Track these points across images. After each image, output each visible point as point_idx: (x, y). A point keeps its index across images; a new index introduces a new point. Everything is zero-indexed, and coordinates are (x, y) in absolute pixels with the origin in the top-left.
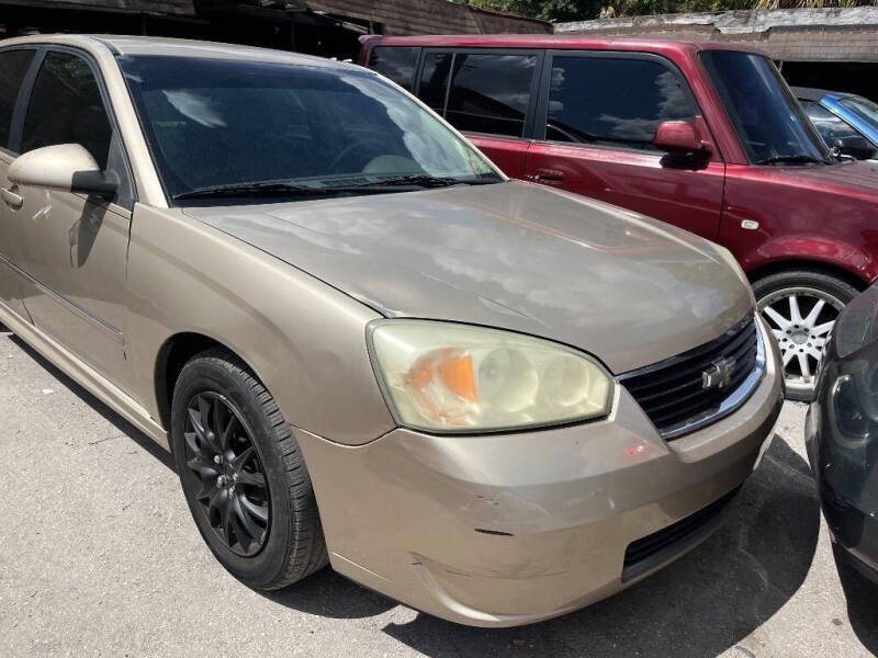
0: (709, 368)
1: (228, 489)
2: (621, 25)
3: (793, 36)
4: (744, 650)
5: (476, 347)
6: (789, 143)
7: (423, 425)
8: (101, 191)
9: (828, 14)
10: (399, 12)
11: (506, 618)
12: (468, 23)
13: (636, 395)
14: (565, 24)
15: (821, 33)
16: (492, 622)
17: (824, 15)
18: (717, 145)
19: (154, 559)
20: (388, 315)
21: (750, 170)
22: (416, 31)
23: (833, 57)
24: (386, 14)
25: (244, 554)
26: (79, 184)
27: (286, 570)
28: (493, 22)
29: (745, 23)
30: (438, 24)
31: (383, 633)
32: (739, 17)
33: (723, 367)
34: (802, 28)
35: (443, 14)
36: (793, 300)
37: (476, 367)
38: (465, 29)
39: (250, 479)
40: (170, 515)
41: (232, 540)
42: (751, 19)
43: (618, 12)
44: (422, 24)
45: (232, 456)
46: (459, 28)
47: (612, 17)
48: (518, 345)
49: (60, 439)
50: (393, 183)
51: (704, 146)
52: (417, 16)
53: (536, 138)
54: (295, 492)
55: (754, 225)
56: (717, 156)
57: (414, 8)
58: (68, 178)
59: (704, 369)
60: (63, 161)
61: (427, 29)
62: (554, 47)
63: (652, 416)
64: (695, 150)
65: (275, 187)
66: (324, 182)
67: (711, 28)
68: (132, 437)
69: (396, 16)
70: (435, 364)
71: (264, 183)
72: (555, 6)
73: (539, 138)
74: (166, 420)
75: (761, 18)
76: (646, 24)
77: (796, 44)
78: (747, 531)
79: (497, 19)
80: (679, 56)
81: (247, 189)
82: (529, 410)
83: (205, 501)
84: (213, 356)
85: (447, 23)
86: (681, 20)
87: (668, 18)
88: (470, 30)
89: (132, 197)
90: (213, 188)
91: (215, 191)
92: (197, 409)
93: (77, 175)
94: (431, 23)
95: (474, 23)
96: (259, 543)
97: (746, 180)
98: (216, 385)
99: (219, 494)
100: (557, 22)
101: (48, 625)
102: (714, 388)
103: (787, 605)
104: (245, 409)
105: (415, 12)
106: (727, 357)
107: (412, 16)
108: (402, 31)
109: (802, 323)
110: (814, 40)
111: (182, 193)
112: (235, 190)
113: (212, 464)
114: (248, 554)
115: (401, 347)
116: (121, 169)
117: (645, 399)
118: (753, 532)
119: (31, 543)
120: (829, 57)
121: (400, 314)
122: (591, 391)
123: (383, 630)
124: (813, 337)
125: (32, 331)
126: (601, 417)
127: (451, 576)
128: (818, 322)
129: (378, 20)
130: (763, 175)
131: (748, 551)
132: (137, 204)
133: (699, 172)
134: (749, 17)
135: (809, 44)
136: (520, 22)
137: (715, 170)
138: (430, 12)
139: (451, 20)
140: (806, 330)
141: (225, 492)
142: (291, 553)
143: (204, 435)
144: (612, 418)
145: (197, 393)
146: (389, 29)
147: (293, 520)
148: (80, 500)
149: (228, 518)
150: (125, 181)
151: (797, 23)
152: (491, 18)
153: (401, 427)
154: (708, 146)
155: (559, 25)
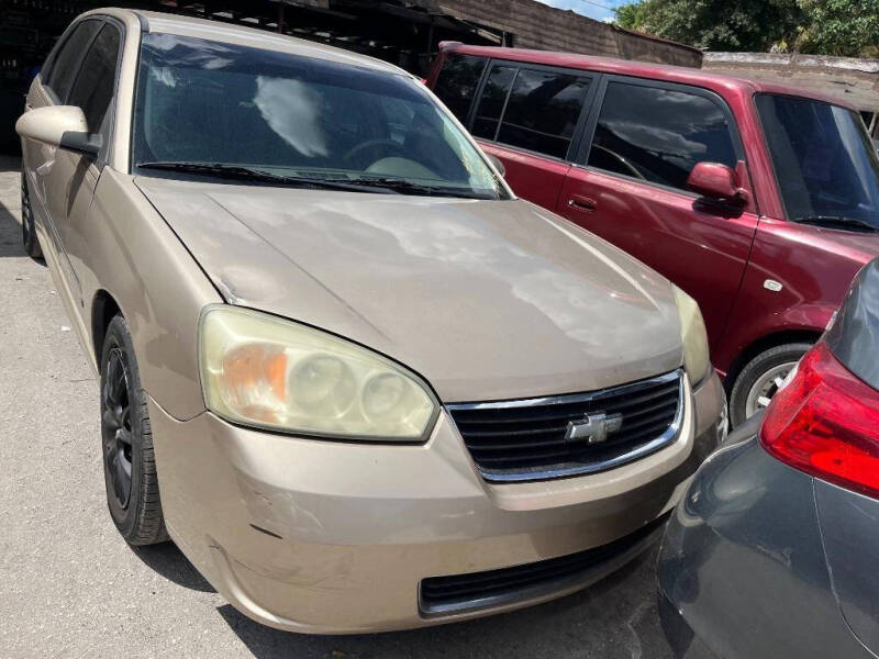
0: (578, 418)
6: (861, 205)
8: (87, 151)
10: (535, 25)
12: (607, 42)
14: (716, 54)
18: (755, 196)
20: (230, 301)
22: (549, 45)
24: (520, 25)
26: (68, 143)
28: (636, 43)
30: (574, 40)
33: (598, 422)
35: (582, 31)
38: (601, 48)
39: (127, 437)
43: (790, 49)
44: (557, 38)
45: (120, 411)
46: (596, 46)
47: (784, 52)
49: (50, 371)
50: (367, 183)
51: (740, 194)
52: (554, 31)
53: (578, 163)
55: (777, 287)
56: (752, 206)
57: (552, 23)
58: (58, 136)
59: (572, 419)
61: (561, 44)
64: (728, 197)
65: (238, 170)
69: (530, 28)
72: (716, 35)
79: (639, 40)
81: (208, 168)
85: (584, 39)
87: (829, 61)
88: (608, 49)
89: (105, 161)
93: (66, 134)
94: (567, 38)
95: (614, 43)
98: (117, 343)
100: (708, 50)
105: (551, 26)
106: (609, 412)
107: (547, 29)
108: (533, 43)
111: (147, 162)
121: (242, 302)
123: (219, 609)
126: (417, 442)
127: (238, 566)
129: (510, 30)
132: (106, 167)
133: (731, 220)
136: (664, 47)
137: (748, 220)
138: (568, 27)
139: (588, 38)
144: (427, 445)
146: (520, 40)
150: (106, 145)
152: (633, 39)
153: (209, 411)
155: (709, 54)
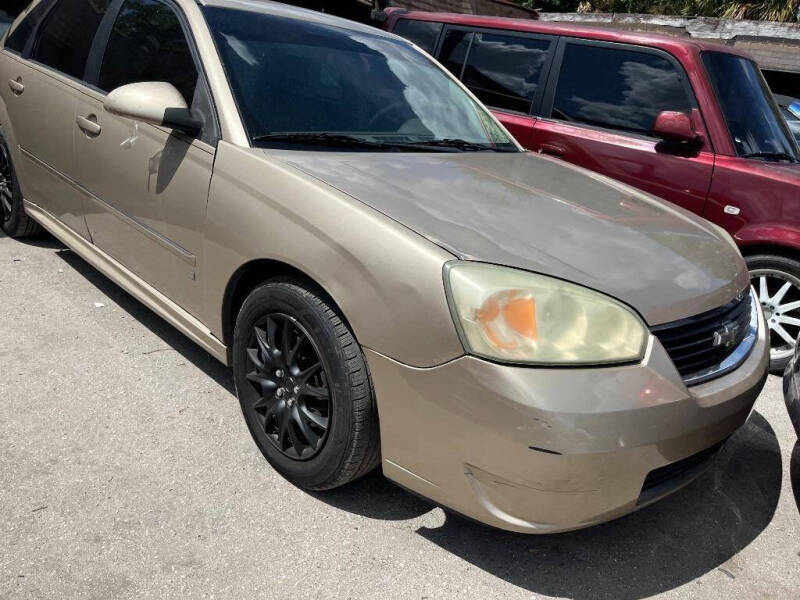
0: (720, 328)
1: (287, 400)
2: (601, 20)
3: (755, 45)
4: (726, 572)
5: (538, 291)
6: (768, 141)
7: (490, 354)
8: (186, 128)
9: (790, 28)
11: (541, 526)
13: (665, 344)
14: (550, 14)
15: (781, 45)
16: (527, 528)
17: (786, 29)
18: (709, 136)
19: (212, 456)
20: (462, 257)
21: (736, 162)
23: (791, 67)
25: (298, 458)
26: (170, 119)
27: (340, 473)
29: (714, 30)
31: (417, 535)
32: (709, 23)
33: (729, 328)
34: (764, 39)
36: (763, 280)
37: (538, 308)
39: (312, 391)
40: (221, 421)
41: (286, 445)
42: (719, 26)
43: (593, 8)
45: (296, 371)
47: (588, 11)
48: (572, 293)
49: (117, 347)
51: (698, 137)
53: (542, 116)
54: (358, 405)
55: (736, 211)
56: (709, 146)
58: (160, 113)
60: (152, 97)
62: (567, 35)
63: (677, 364)
64: (689, 139)
66: (377, 138)
67: (682, 31)
68: (178, 351)
70: (501, 304)
71: (330, 133)
73: (544, 115)
74: (228, 338)
75: (729, 26)
76: (623, 21)
77: (759, 53)
78: (720, 475)
80: (682, 54)
81: (315, 137)
82: (577, 350)
83: (262, 410)
84: (287, 282)
86: (656, 21)
87: (644, 18)
89: (216, 135)
90: (288, 133)
91: (290, 136)
92: (264, 327)
93: (168, 110)
96: (314, 449)
97: (733, 171)
98: (289, 308)
99: (277, 405)
100: (542, 11)
101: (126, 506)
102: (723, 346)
103: (758, 538)
104: (317, 330)
106: (733, 320)
109: (769, 301)
110: (774, 51)
111: (262, 135)
112: (306, 137)
113: (273, 377)
114: (302, 458)
115: (473, 287)
116: (206, 109)
117: (673, 349)
118: (727, 477)
119: (102, 435)
120: (787, 67)
121: (471, 258)
122: (629, 338)
123: (417, 532)
124: (778, 314)
125: (90, 248)
126: (635, 361)
127: (499, 485)
128: (783, 301)
130: (747, 167)
131: (723, 490)
132: (221, 141)
133: (691, 159)
134: (717, 23)
135: (769, 54)
136: (508, 8)
137: (704, 158)
140: (773, 308)
141: (283, 403)
142: (347, 458)
143: (270, 352)
144: (645, 362)
145: (264, 313)
147: (353, 428)
148: (141, 401)
149: (286, 424)
150: (209, 120)
151: (760, 35)
153: (470, 354)
154: (702, 137)
155: (543, 14)
